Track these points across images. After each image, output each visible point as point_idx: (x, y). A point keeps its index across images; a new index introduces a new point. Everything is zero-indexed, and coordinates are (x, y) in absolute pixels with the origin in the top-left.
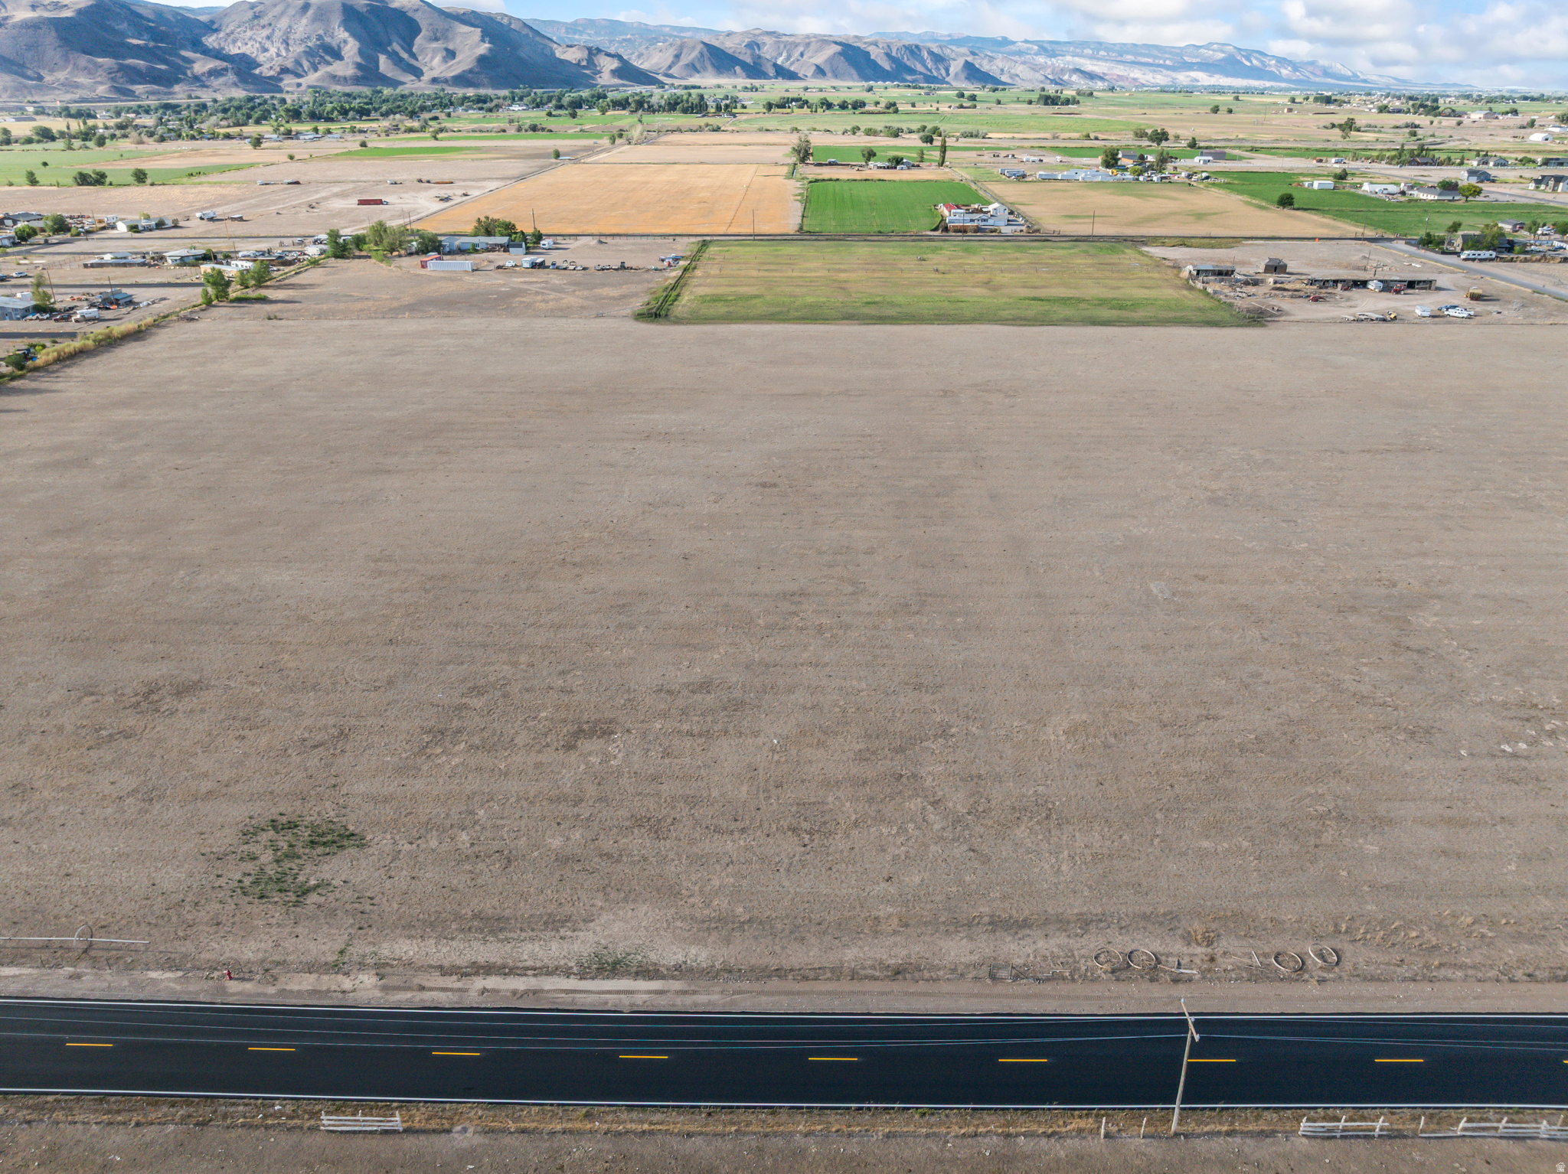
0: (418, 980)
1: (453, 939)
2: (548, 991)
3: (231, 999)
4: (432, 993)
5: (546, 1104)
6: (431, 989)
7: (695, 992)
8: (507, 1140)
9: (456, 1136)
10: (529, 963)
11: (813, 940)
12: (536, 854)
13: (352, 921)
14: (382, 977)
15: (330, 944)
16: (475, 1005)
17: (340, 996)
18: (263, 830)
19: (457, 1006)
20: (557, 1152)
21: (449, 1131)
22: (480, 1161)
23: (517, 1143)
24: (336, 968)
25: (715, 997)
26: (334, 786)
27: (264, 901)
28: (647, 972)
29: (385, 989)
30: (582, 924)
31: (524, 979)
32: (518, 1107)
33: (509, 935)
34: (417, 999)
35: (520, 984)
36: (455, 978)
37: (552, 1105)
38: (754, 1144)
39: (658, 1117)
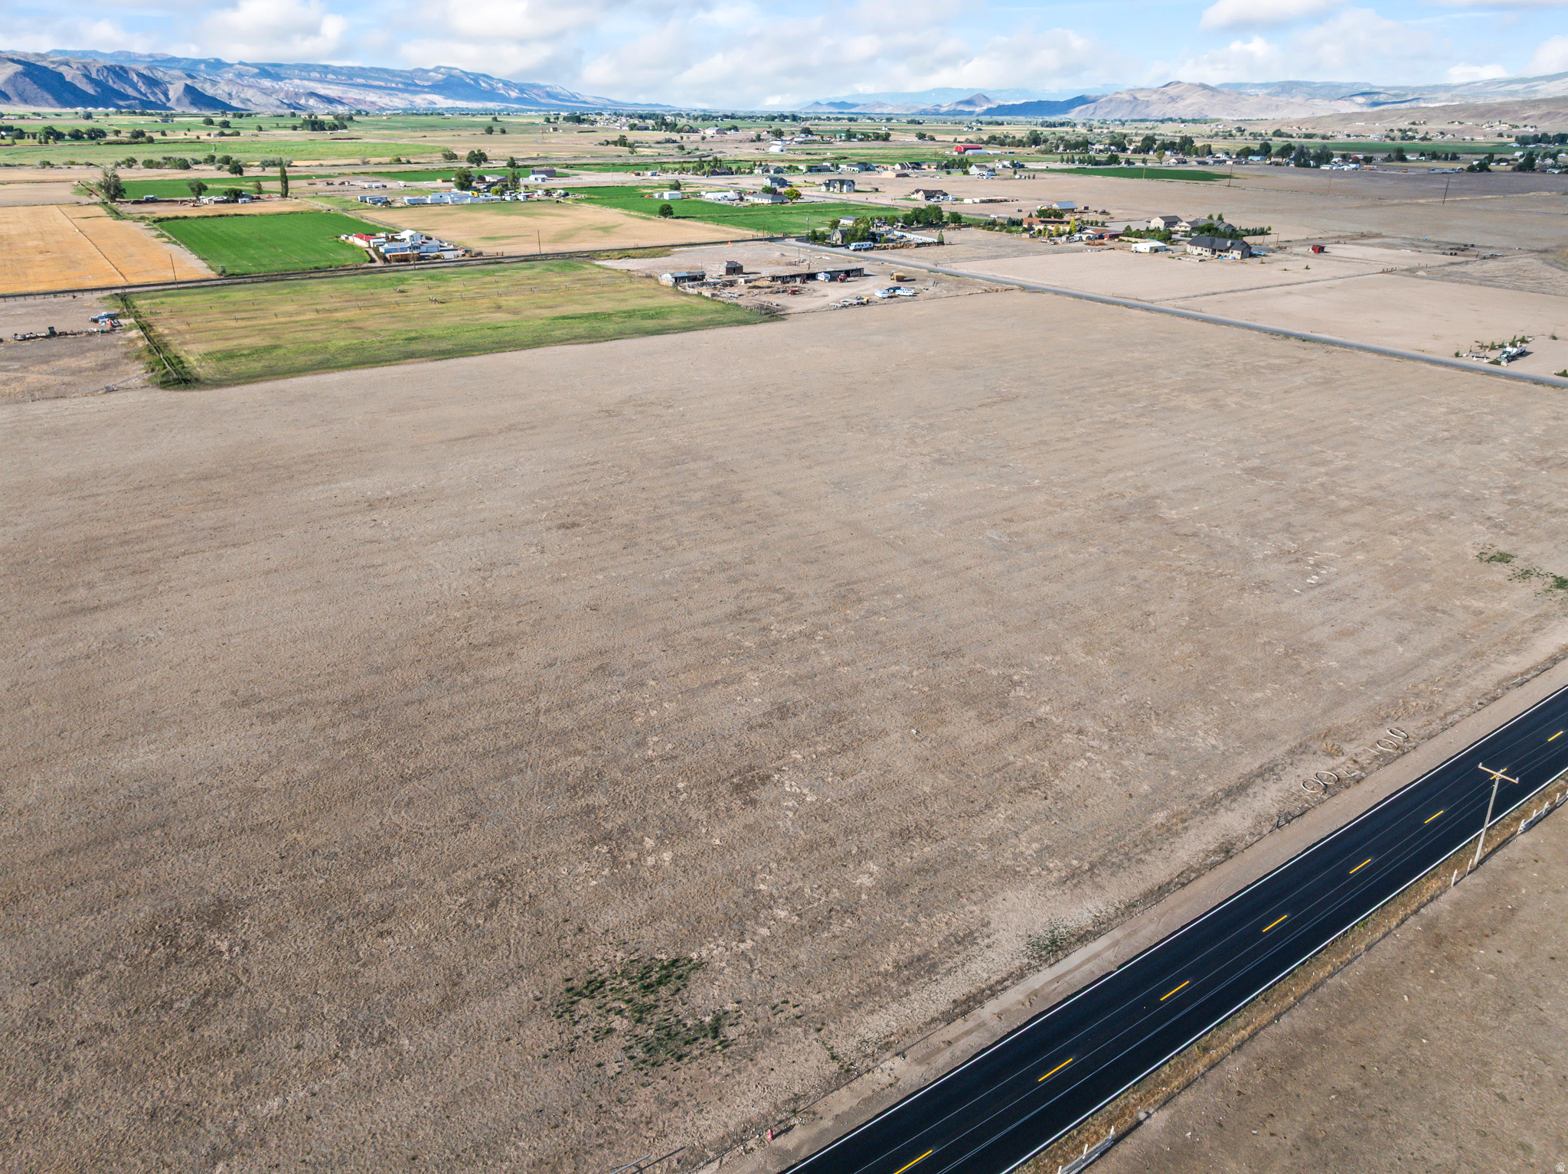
0: (936, 1039)
1: (907, 994)
2: (1042, 987)
3: (804, 1153)
4: (962, 1041)
5: (1168, 1061)
6: (957, 1039)
7: (1135, 932)
8: (1182, 1100)
9: (1148, 1122)
10: (995, 978)
11: (1146, 857)
12: (864, 897)
13: (799, 1030)
14: (902, 1054)
15: (812, 1057)
16: (1010, 1030)
17: (893, 1089)
18: (573, 1003)
19: (996, 1039)
20: (1222, 1085)
21: (1140, 1123)
22: (1188, 1127)
23: (1191, 1099)
24: (847, 1074)
25: (1152, 927)
26: (581, 930)
27: (686, 1060)
28: (1084, 937)
29: (919, 1061)
30: (985, 930)
31: (1009, 991)
32: (1154, 1075)
33: (947, 966)
34: (958, 1053)
35: (1013, 996)
36: (959, 1021)
37: (1172, 1058)
38: (1314, 1001)
39: (1240, 1022)
